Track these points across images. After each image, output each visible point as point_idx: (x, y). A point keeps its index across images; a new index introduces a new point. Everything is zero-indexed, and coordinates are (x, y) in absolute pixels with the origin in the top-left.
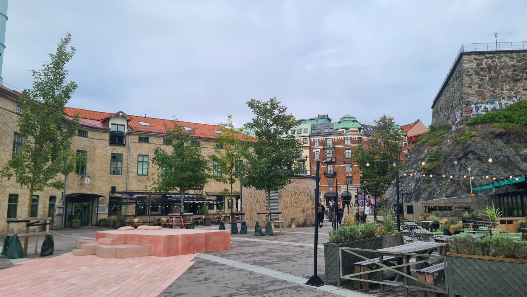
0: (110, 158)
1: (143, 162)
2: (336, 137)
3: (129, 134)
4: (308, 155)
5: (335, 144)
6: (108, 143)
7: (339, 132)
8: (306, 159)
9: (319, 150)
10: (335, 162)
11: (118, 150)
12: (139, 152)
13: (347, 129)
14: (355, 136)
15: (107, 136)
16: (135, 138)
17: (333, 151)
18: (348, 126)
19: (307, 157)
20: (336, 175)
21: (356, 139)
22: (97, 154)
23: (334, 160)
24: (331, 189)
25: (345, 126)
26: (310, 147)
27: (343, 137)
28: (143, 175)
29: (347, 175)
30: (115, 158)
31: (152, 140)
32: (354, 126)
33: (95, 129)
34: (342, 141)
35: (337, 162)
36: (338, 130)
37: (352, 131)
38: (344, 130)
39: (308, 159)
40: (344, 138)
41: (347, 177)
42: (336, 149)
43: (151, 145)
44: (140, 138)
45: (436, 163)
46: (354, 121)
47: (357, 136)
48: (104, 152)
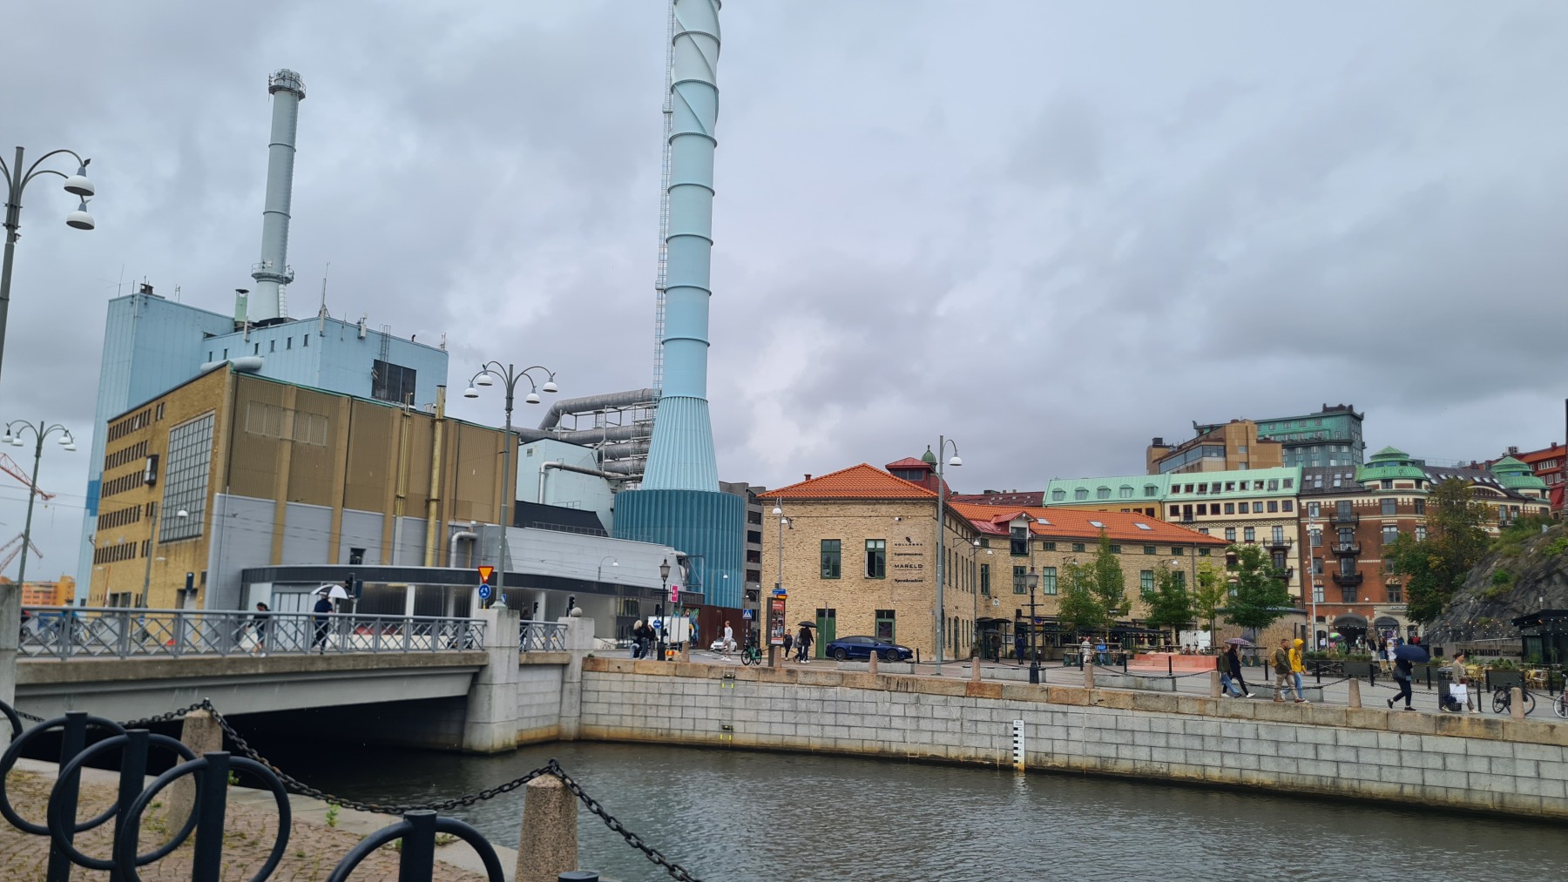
0: (1012, 572)
1: (1049, 576)
2: (1360, 499)
3: (1032, 540)
4: (1295, 537)
5: (1358, 514)
6: (1009, 552)
7: (1368, 486)
8: (1289, 545)
9: (1321, 527)
10: (1358, 553)
11: (1021, 561)
12: (1044, 563)
13: (1387, 481)
14: (1406, 498)
15: (1007, 544)
16: (1038, 545)
17: (1354, 528)
18: (1388, 475)
19: (1291, 541)
20: (1362, 581)
21: (1409, 502)
22: (998, 567)
23: (1357, 549)
24: (1350, 610)
25: (1382, 475)
26: (1298, 519)
27: (1377, 499)
28: (1050, 594)
29: (1388, 582)
30: (1019, 572)
31: (1059, 546)
32: (1403, 475)
33: (995, 536)
34: (1375, 507)
35: (1363, 553)
36: (1366, 484)
37: (1398, 486)
38: (1379, 483)
39: (1295, 546)
40: (1380, 500)
41: (1388, 586)
42: (1360, 525)
43: (1058, 554)
44: (1044, 544)
45: (1503, 585)
46: (1404, 463)
47: (1411, 498)
48: (1006, 565)
